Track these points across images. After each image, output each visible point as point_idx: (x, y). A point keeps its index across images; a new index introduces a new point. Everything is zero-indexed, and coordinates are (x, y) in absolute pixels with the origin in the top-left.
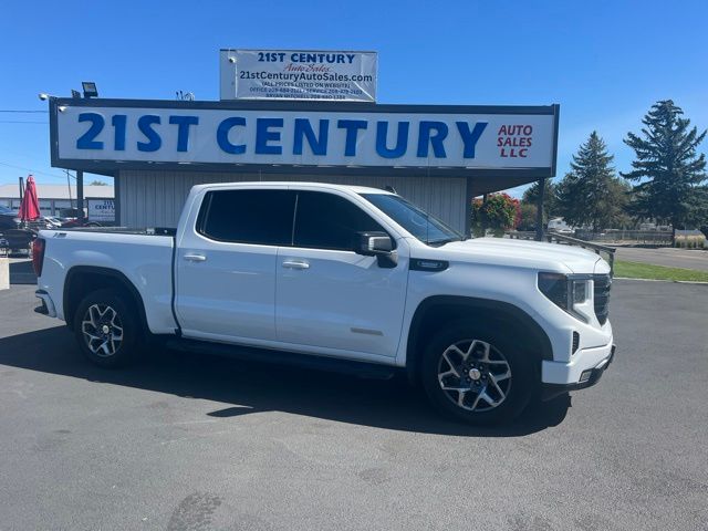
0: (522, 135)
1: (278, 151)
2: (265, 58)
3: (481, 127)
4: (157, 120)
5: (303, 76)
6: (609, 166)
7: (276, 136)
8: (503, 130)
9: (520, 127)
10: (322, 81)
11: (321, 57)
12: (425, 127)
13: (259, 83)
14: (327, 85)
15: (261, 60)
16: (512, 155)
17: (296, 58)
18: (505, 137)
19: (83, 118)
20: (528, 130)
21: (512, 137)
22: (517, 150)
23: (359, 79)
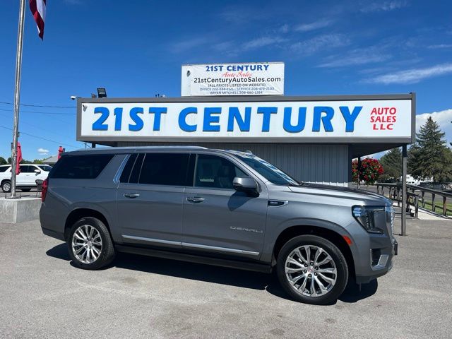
0: (389, 114)
1: (217, 129)
2: (210, 69)
3: (358, 110)
4: (141, 110)
5: (234, 80)
6: (442, 139)
7: (217, 120)
8: (374, 111)
9: (387, 109)
10: (247, 83)
11: (247, 67)
12: (317, 111)
13: (205, 85)
14: (250, 85)
15: (208, 70)
16: (382, 128)
17: (230, 68)
18: (376, 116)
19: (97, 111)
20: (393, 111)
21: (381, 116)
22: (385, 125)
23: (273, 80)
